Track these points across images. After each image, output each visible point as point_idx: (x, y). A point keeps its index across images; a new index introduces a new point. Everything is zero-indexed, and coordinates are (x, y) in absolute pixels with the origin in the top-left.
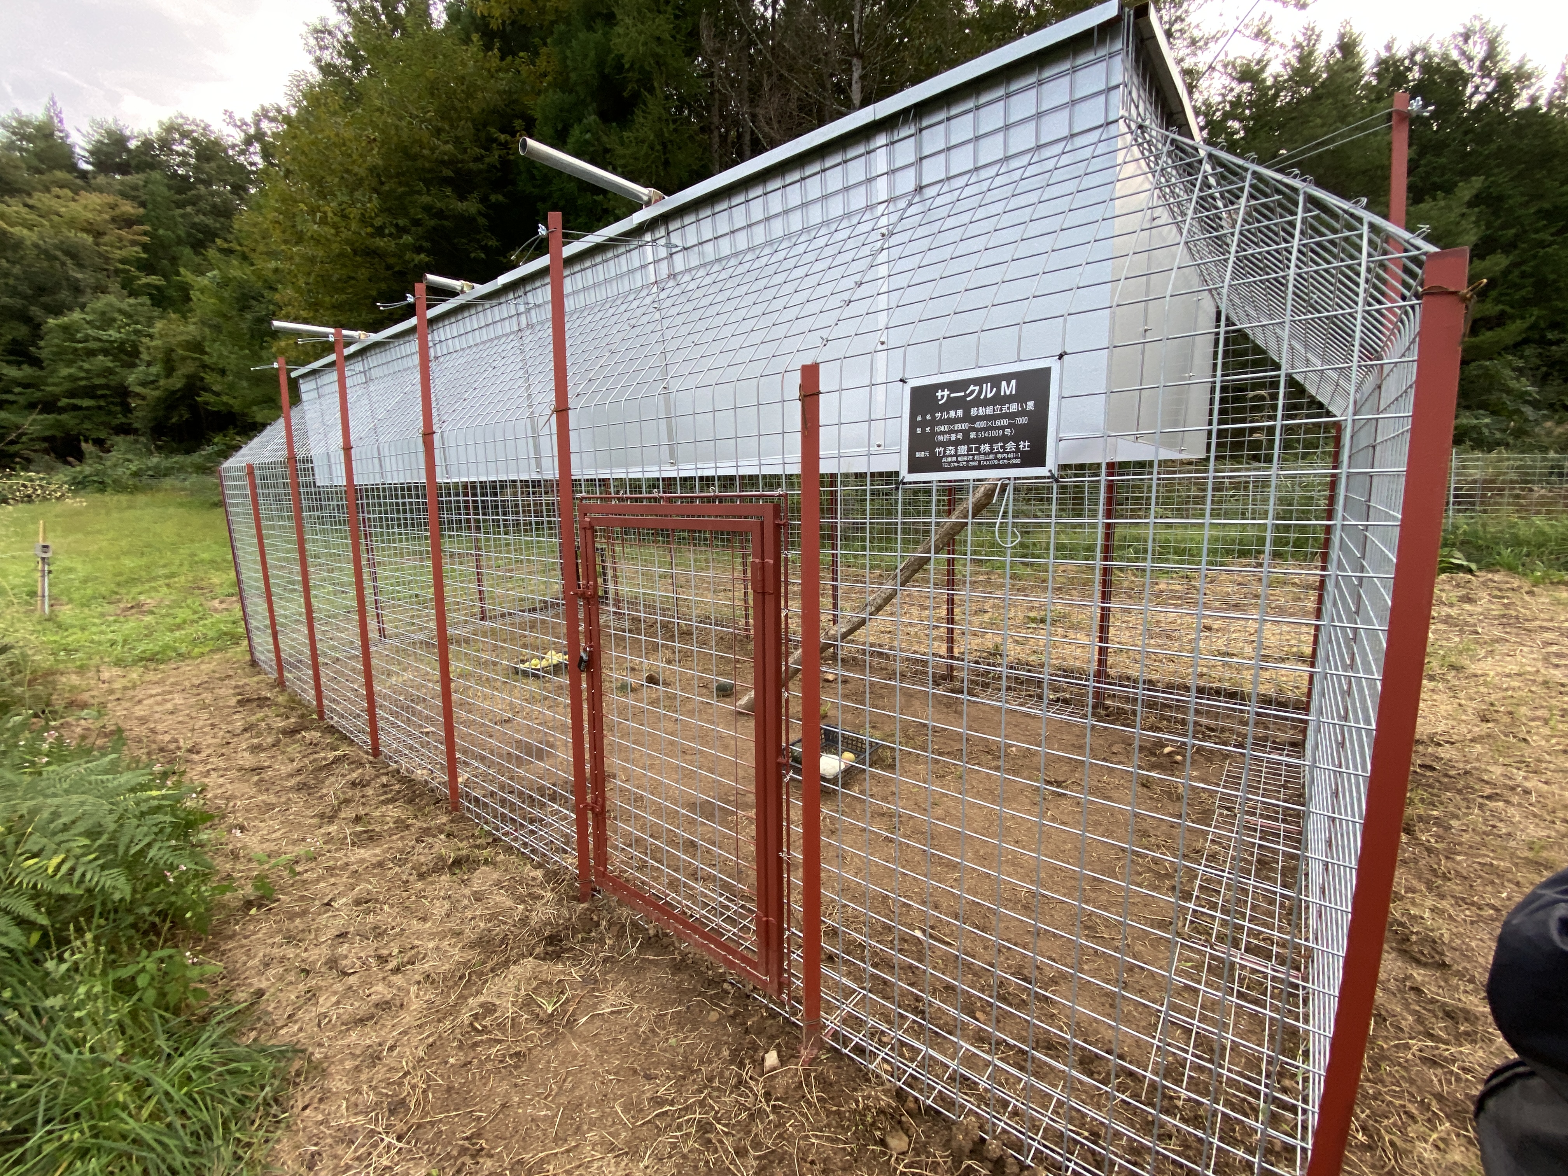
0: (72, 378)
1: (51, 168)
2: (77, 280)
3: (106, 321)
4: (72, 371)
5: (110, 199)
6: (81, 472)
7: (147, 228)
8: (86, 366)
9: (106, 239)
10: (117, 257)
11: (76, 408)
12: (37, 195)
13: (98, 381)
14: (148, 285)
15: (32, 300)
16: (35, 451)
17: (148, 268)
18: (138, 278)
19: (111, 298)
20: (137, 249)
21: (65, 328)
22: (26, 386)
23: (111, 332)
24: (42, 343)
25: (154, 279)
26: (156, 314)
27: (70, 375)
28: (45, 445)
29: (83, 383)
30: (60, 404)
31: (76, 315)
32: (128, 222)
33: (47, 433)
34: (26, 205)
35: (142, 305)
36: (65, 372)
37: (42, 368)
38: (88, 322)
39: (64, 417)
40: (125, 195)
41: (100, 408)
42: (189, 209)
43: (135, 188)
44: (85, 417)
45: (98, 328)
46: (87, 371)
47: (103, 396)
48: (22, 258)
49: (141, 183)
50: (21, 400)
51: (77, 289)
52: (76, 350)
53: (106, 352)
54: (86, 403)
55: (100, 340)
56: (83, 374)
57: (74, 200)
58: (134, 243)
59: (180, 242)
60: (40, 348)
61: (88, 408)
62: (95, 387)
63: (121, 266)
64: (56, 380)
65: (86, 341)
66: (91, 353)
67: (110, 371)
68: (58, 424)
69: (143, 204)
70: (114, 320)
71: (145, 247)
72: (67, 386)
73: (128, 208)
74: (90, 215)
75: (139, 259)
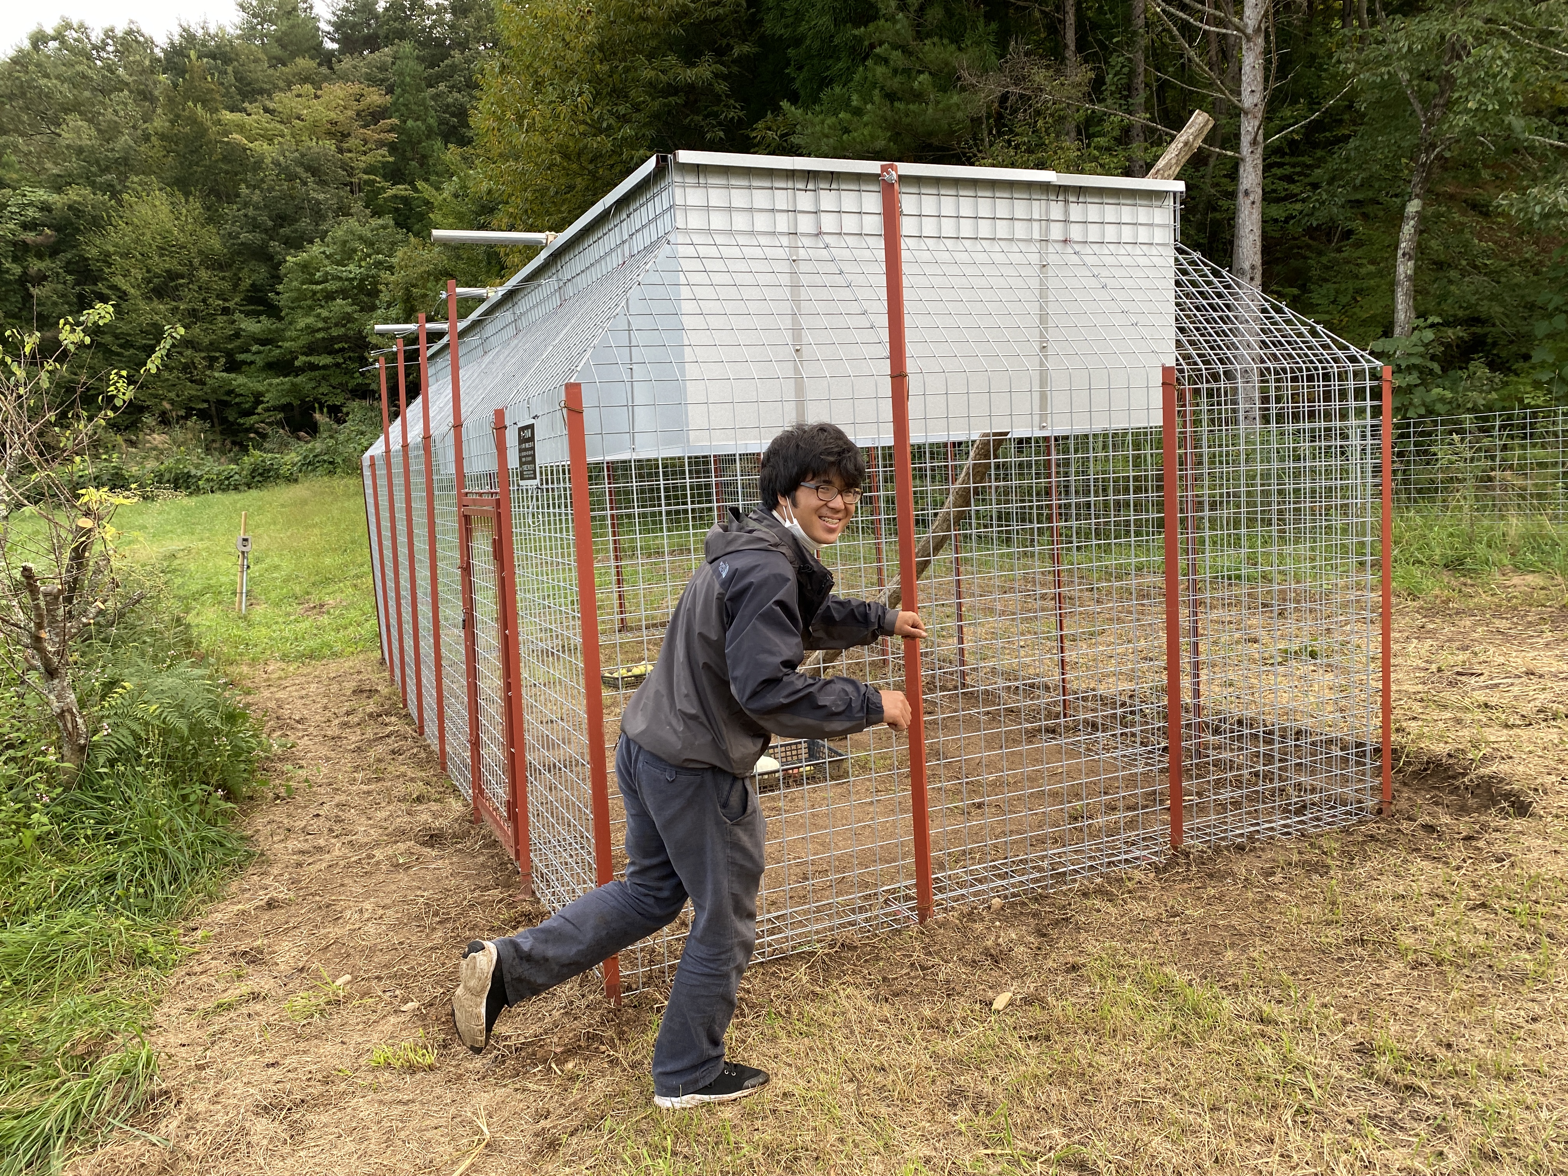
0: (311, 330)
1: (293, 55)
2: (318, 202)
3: (347, 255)
4: (310, 320)
5: (356, 88)
6: (312, 450)
7: (395, 121)
8: (325, 313)
9: (352, 142)
10: (362, 165)
11: (313, 367)
12: (278, 96)
13: (335, 332)
14: (395, 196)
15: (271, 233)
16: (270, 424)
17: (395, 175)
18: (383, 189)
19: (353, 223)
20: (384, 151)
21: (305, 267)
22: (263, 342)
23: (351, 267)
24: (280, 288)
25: (401, 189)
26: (400, 237)
27: (308, 327)
28: (280, 416)
29: (320, 335)
30: (296, 363)
31: (316, 249)
32: (375, 116)
33: (284, 401)
34: (266, 110)
35: (384, 227)
36: (302, 322)
37: (281, 319)
38: (327, 257)
39: (299, 379)
40: (372, 80)
41: (338, 365)
42: (442, 87)
43: (383, 68)
44: (324, 378)
45: (338, 263)
46: (325, 320)
47: (342, 350)
48: (262, 181)
49: (390, 60)
50: (259, 361)
51: (318, 215)
52: (314, 293)
53: (344, 293)
54: (325, 360)
55: (340, 279)
56: (320, 325)
57: (317, 97)
58: (381, 144)
59: (430, 134)
60: (278, 294)
61: (325, 367)
62: (333, 340)
63: (366, 177)
64: (294, 334)
65: (325, 281)
66: (330, 296)
67: (348, 318)
68: (295, 389)
69: (390, 91)
70: (355, 251)
71: (393, 148)
72: (304, 341)
73: (376, 97)
74: (333, 115)
75: (385, 165)
